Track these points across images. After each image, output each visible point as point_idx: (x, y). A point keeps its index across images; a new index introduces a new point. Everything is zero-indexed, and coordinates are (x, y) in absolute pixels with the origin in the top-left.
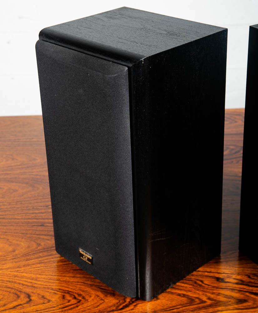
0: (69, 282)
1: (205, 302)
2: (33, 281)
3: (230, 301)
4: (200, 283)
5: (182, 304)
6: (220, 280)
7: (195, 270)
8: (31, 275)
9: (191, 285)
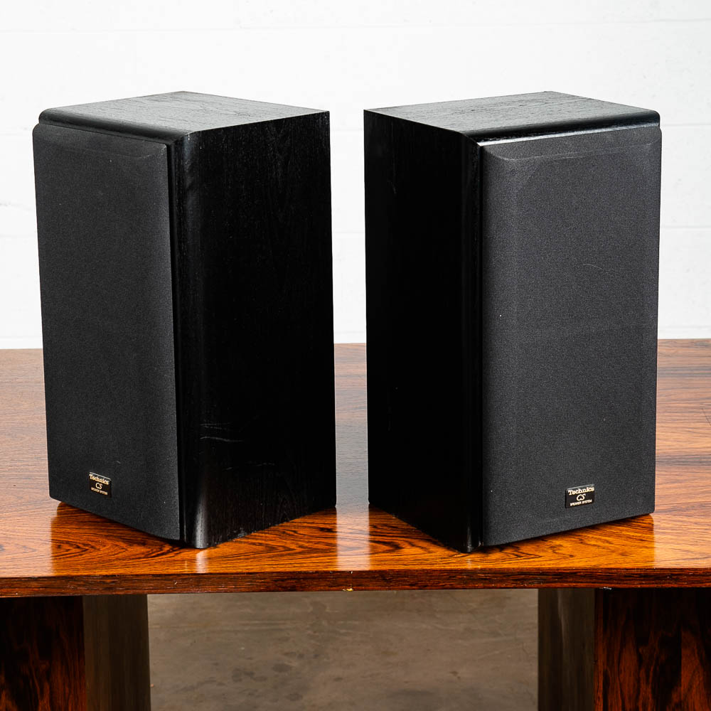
0: (69, 533)
1: (293, 550)
2: (8, 533)
4: (292, 533)
5: (255, 551)
6: (326, 530)
9: (277, 535)
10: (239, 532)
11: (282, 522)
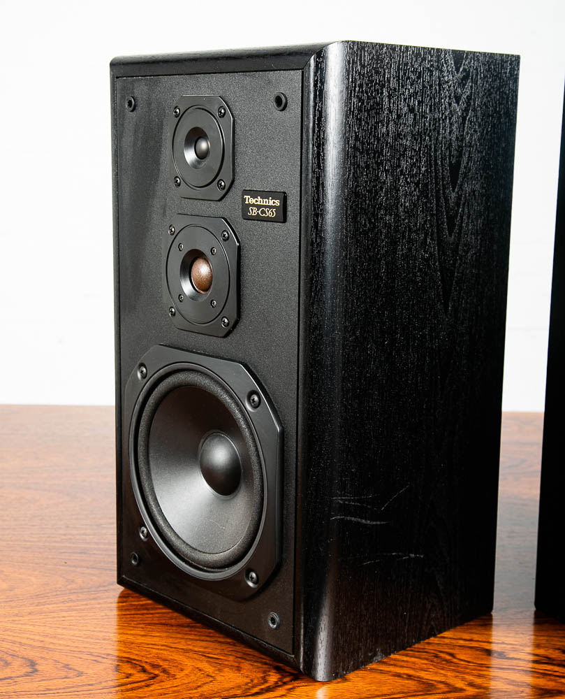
0: (132, 643)
1: (462, 690)
2: (47, 639)
3: (522, 692)
4: (448, 657)
5: (406, 691)
6: (495, 655)
7: (435, 636)
8: (42, 629)
9: (427, 659)
10: (375, 655)
11: (428, 638)
